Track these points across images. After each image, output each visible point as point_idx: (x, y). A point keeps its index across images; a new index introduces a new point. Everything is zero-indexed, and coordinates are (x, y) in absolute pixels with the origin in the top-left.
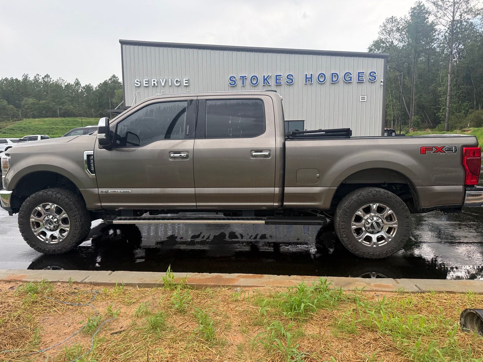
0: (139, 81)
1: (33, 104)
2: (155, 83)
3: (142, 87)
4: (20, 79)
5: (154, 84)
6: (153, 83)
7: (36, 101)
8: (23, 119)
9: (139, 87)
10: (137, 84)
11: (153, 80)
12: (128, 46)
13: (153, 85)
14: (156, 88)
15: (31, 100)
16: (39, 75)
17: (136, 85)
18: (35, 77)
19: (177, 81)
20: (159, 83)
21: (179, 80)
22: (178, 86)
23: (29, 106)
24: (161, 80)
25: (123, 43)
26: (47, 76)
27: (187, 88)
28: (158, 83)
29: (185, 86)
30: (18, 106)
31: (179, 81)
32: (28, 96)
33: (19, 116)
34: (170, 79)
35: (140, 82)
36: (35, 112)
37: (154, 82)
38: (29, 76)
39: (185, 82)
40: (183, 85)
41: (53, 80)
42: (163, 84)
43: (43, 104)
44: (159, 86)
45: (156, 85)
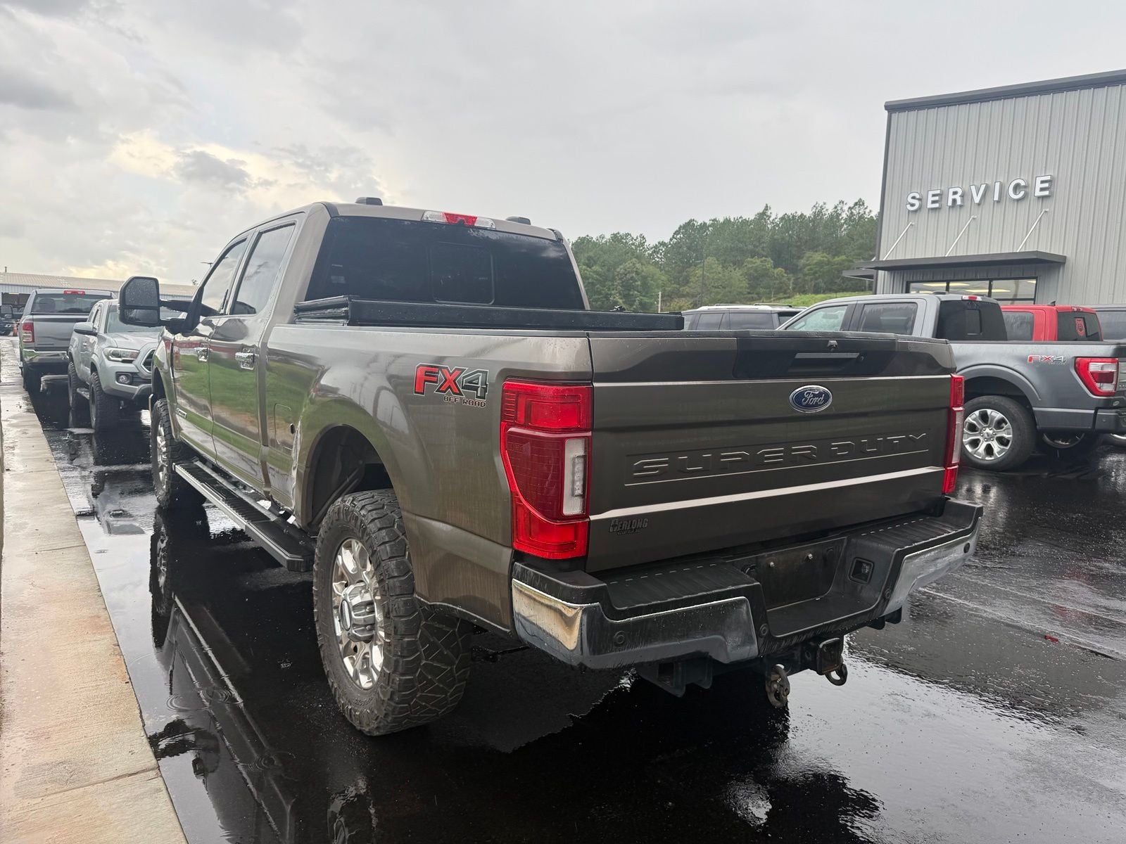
0: (918, 196)
1: (820, 264)
2: (958, 197)
3: (924, 213)
4: (808, 213)
5: (954, 201)
6: (951, 197)
7: (826, 257)
8: (793, 296)
9: (915, 211)
10: (913, 205)
11: (951, 191)
12: (903, 115)
13: (950, 203)
14: (958, 209)
15: (818, 257)
16: (843, 202)
17: (909, 207)
18: (836, 207)
19: (1017, 187)
20: (967, 198)
21: (1023, 183)
22: (1018, 200)
23: (811, 269)
24: (973, 188)
25: (892, 108)
26: (860, 203)
27: (1047, 202)
28: (965, 198)
29: (1039, 197)
30: (792, 269)
31: (1025, 187)
32: (814, 248)
33: (789, 289)
34: (998, 185)
35: (919, 199)
36: (820, 280)
37: (955, 197)
38: (827, 206)
39: (1039, 186)
40: (1033, 197)
41: (871, 211)
42: (977, 200)
43: (837, 264)
44: (968, 204)
45: (959, 202)
